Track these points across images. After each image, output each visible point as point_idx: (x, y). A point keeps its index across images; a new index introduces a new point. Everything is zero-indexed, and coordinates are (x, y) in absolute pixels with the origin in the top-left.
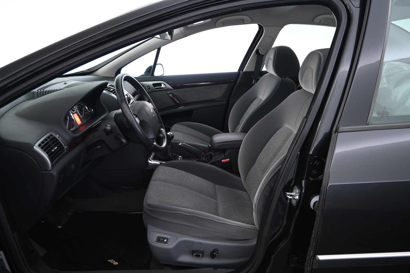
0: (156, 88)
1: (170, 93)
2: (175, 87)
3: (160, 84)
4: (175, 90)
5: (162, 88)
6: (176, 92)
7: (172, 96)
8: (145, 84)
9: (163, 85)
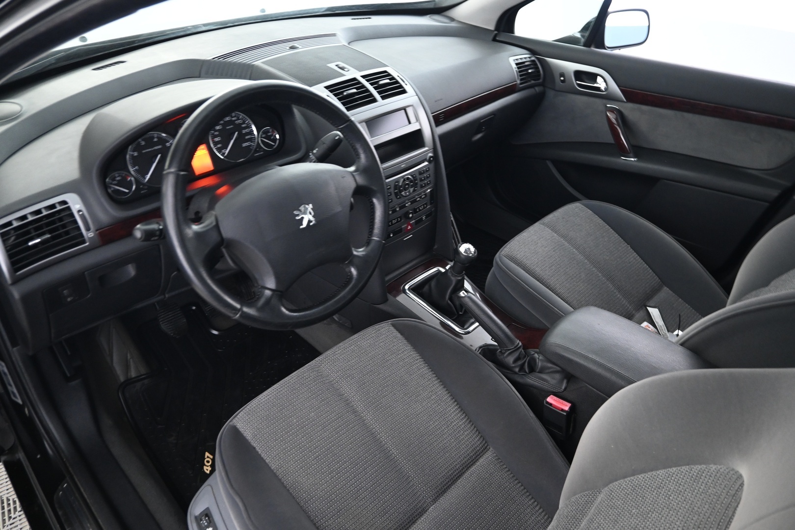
0: (580, 85)
1: (612, 110)
2: (632, 95)
3: (593, 77)
4: (630, 105)
5: (598, 89)
6: (631, 111)
7: (614, 121)
8: (557, 67)
9: (599, 79)
